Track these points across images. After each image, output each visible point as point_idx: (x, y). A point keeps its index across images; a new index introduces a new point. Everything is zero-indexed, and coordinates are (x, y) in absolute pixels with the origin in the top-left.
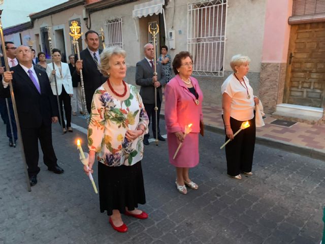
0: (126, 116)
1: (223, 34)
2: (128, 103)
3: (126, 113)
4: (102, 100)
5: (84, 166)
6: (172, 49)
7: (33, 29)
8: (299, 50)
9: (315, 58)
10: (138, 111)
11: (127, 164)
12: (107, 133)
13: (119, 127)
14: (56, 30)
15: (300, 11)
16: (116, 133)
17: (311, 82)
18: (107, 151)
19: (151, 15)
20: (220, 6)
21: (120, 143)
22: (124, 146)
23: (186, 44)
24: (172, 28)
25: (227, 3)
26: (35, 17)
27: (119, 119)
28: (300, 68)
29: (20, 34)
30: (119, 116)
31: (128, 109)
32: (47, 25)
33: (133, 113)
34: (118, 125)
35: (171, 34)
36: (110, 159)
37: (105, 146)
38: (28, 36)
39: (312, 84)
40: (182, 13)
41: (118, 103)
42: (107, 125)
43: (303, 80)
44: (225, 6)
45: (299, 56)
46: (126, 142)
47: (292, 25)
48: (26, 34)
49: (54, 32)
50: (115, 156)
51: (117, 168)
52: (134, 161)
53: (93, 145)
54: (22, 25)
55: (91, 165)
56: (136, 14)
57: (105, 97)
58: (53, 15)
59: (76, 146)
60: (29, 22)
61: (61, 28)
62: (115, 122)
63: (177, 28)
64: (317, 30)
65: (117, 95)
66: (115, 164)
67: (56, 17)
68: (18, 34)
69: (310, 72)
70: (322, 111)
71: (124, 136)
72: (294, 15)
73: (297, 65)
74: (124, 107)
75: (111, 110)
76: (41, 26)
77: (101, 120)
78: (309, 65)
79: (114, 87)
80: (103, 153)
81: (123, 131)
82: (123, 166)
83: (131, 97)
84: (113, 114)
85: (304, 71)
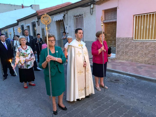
0: (25, 55)
1: (83, 27)
2: (26, 51)
3: (25, 54)
4: (19, 50)
5: (12, 67)
6: (68, 33)
7: (18, 26)
8: (108, 33)
9: (113, 35)
10: (29, 53)
11: (26, 68)
12: (20, 59)
13: (23, 58)
14: (27, 26)
15: (107, 18)
16: (22, 59)
17: (112, 44)
18: (20, 64)
19: (59, 20)
20: (82, 17)
21: (24, 62)
22: (25, 63)
23: (72, 31)
24: (67, 25)
25: (83, 16)
26: (19, 21)
27: (23, 55)
28: (109, 39)
29: (13, 28)
30: (23, 54)
31: (26, 53)
32: (23, 24)
33: (28, 54)
34: (23, 57)
35: (67, 27)
36: (21, 66)
37: (20, 63)
38: (16, 29)
39: (113, 45)
40: (70, 19)
41: (23, 51)
42: (20, 57)
43: (110, 44)
44: (83, 17)
45: (108, 35)
46: (25, 62)
47: (105, 23)
48: (15, 28)
49: (26, 27)
50: (23, 66)
51: (23, 69)
52: (29, 68)
53: (16, 62)
54: (14, 24)
55: (15, 67)
56: (54, 19)
57: (20, 49)
58: (25, 20)
59: (10, 62)
60: (16, 23)
61: (28, 25)
62: (22, 56)
63: (69, 25)
64: (112, 25)
65: (23, 49)
66: (22, 68)
67: (26, 21)
68: (12, 28)
69: (112, 41)
70: (115, 55)
71: (25, 60)
72: (105, 20)
73: (108, 38)
74: (25, 52)
75: (21, 53)
76: (21, 25)
77: (18, 56)
78: (111, 38)
79: (23, 47)
80: (19, 65)
81: (24, 59)
82: (25, 69)
83: (28, 49)
84: (22, 54)
85: (110, 40)
